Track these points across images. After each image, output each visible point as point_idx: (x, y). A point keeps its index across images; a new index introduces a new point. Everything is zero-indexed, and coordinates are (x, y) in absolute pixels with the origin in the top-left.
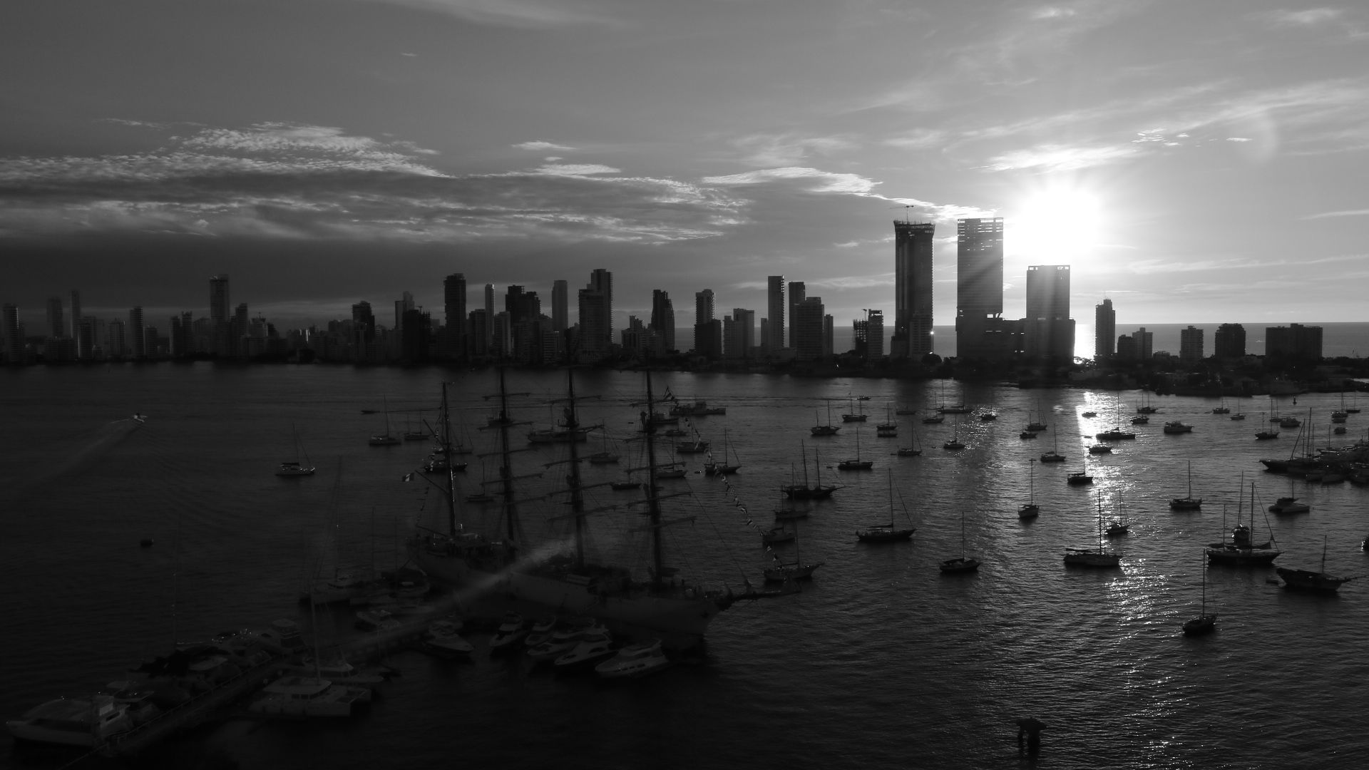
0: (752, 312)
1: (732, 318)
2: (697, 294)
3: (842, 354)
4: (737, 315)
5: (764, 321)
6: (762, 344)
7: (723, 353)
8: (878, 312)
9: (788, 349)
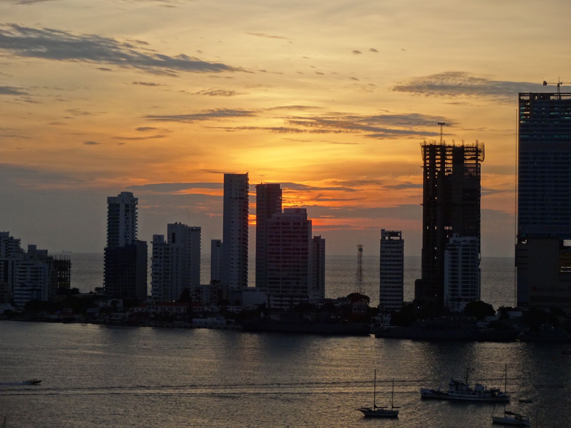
0: (198, 230)
1: (166, 239)
2: (110, 199)
3: (339, 299)
4: (174, 234)
5: (215, 244)
6: (213, 281)
7: (149, 294)
8: (395, 234)
9: (253, 290)
